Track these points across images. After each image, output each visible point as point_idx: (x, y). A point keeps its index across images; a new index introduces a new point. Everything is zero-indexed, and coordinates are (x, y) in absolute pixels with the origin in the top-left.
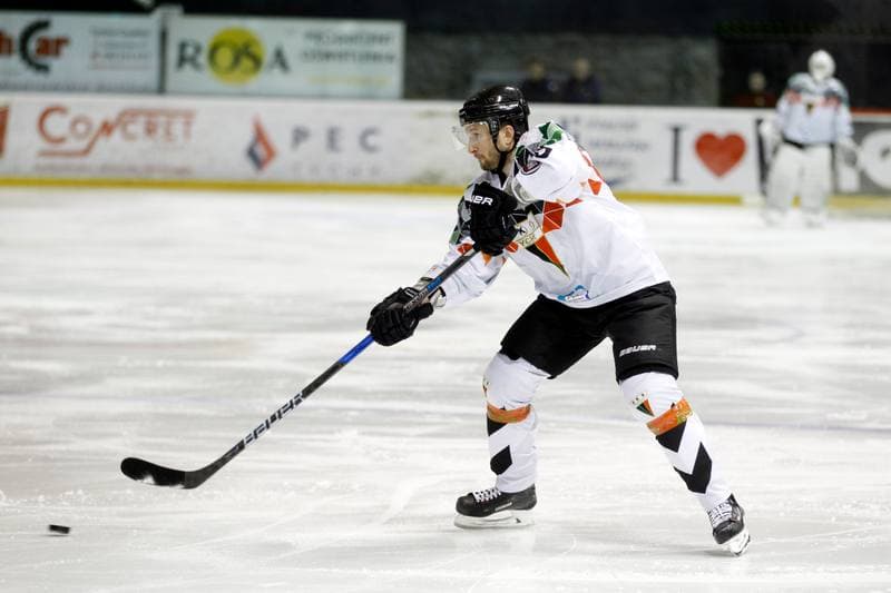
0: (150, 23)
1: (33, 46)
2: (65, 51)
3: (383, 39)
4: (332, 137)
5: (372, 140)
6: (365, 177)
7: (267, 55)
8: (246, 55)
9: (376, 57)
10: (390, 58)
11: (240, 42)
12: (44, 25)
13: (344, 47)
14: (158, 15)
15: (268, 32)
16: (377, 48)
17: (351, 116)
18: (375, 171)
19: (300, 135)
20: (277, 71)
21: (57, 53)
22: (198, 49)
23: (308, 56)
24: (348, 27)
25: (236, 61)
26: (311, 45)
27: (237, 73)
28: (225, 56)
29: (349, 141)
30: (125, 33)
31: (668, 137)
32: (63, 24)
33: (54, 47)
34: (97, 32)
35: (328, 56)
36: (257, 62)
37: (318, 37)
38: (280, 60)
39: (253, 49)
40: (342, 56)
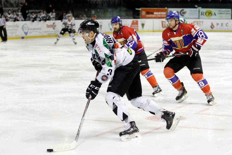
0: (197, 9)
1: (182, 13)
2: (186, 13)
3: (228, 11)
4: (222, 25)
5: (227, 25)
6: (227, 30)
7: (213, 13)
8: (210, 13)
9: (228, 14)
10: (230, 14)
11: (209, 12)
12: (183, 10)
13: (223, 12)
14: (198, 8)
15: (213, 10)
16: (228, 12)
17: (225, 22)
18: (228, 29)
19: (218, 24)
20: (214, 15)
21: (185, 14)
22: (204, 13)
23: (218, 13)
24: (224, 10)
25: (209, 14)
26: (219, 12)
27: (209, 16)
28: (207, 14)
29: (224, 25)
30: (194, 11)
32: (186, 10)
33: (184, 13)
34: (190, 11)
35: (221, 13)
36: (212, 14)
37: (220, 11)
38: (215, 14)
39: (211, 13)
40: (223, 14)
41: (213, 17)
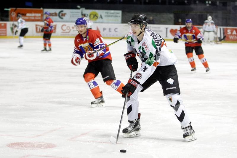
0: (79, 11)
1: (60, 15)
2: (66, 15)
3: (118, 13)
4: (110, 30)
5: (116, 30)
6: (115, 36)
7: (99, 16)
8: (95, 16)
9: (117, 16)
10: (119, 16)
11: (94, 14)
12: (62, 11)
13: (112, 15)
14: (81, 9)
15: (99, 12)
16: (117, 15)
17: (113, 26)
18: (117, 35)
19: (104, 29)
20: (101, 19)
21: (64, 16)
22: (88, 15)
23: (106, 16)
24: (112, 11)
25: (94, 17)
26: (106, 14)
27: (94, 19)
28: (92, 16)
29: (113, 30)
30: (76, 12)
31: (166, 29)
32: (65, 11)
33: (64, 15)
34: (71, 12)
35: (109, 16)
36: (97, 17)
37: (107, 13)
38: (101, 17)
39: (97, 15)
40: (111, 16)
41: (99, 20)
